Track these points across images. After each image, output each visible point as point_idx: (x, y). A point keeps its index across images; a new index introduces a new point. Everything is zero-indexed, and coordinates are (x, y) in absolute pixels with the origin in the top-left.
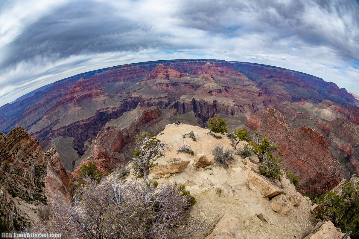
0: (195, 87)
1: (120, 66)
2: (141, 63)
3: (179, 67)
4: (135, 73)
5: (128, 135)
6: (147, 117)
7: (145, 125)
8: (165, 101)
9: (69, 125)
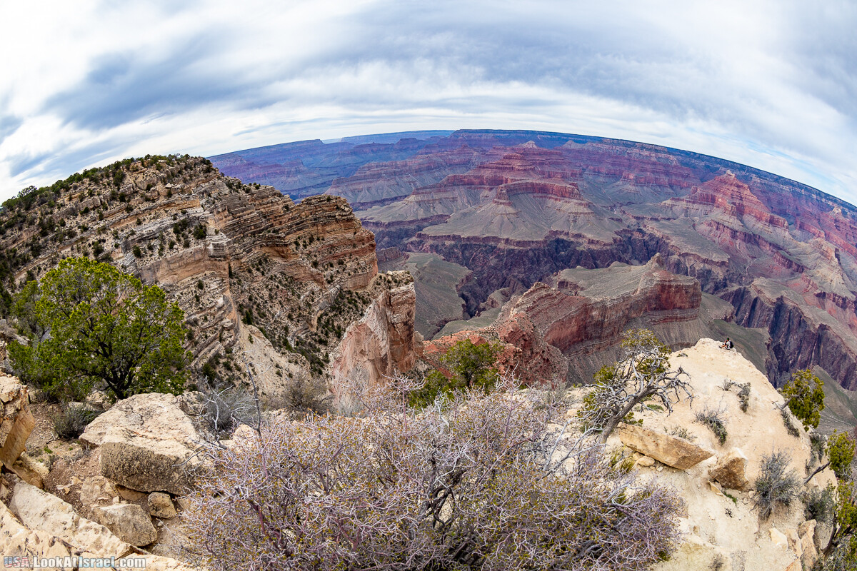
0: (795, 267)
1: (633, 144)
2: (684, 152)
3: (772, 196)
4: (667, 173)
5: (603, 321)
6: (664, 296)
7: (651, 313)
8: (718, 273)
9: (468, 238)
